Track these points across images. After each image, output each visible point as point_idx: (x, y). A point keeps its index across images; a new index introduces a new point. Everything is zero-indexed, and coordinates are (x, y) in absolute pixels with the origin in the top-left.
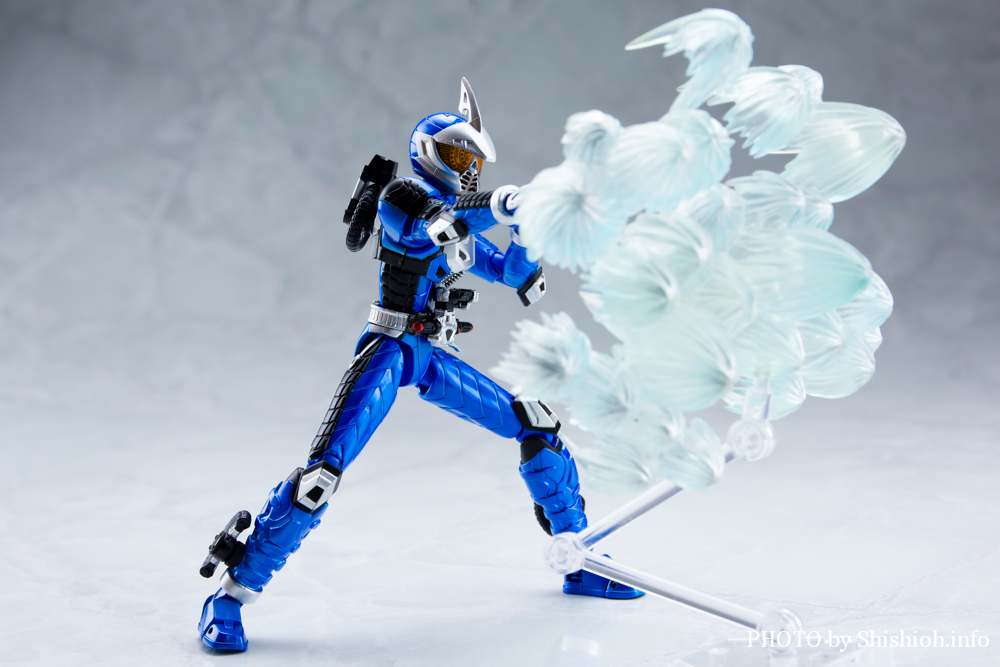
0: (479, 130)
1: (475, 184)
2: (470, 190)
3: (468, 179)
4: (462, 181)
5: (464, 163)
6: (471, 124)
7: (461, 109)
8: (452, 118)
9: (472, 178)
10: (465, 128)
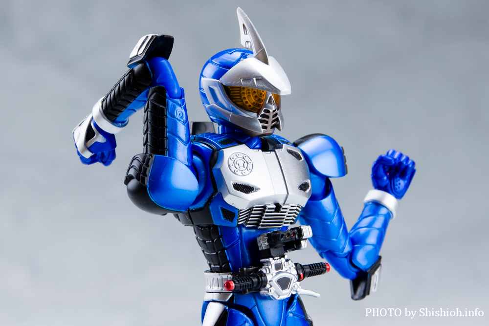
0: (266, 62)
1: (277, 120)
2: (273, 127)
3: (268, 117)
4: (261, 121)
5: (260, 100)
6: (257, 57)
7: (243, 43)
8: (237, 55)
9: (271, 115)
10: (252, 64)
